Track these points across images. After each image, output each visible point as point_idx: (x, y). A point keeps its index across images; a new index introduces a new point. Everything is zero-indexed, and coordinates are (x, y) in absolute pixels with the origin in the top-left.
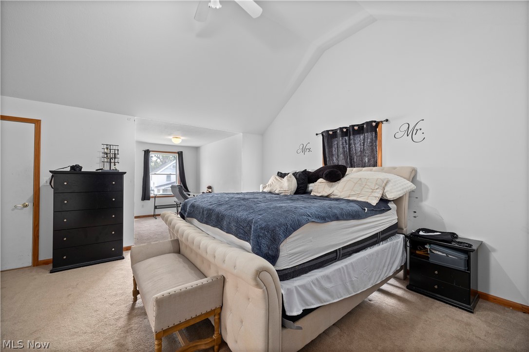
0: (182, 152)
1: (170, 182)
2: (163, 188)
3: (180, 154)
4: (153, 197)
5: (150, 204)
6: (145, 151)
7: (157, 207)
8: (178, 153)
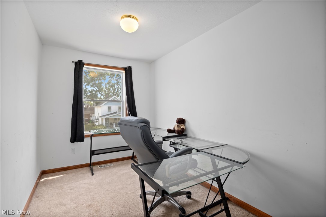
0: (130, 68)
1: (111, 113)
2: (106, 117)
3: (128, 71)
4: (88, 136)
5: (84, 147)
6: (76, 63)
7: (95, 153)
8: (125, 69)
